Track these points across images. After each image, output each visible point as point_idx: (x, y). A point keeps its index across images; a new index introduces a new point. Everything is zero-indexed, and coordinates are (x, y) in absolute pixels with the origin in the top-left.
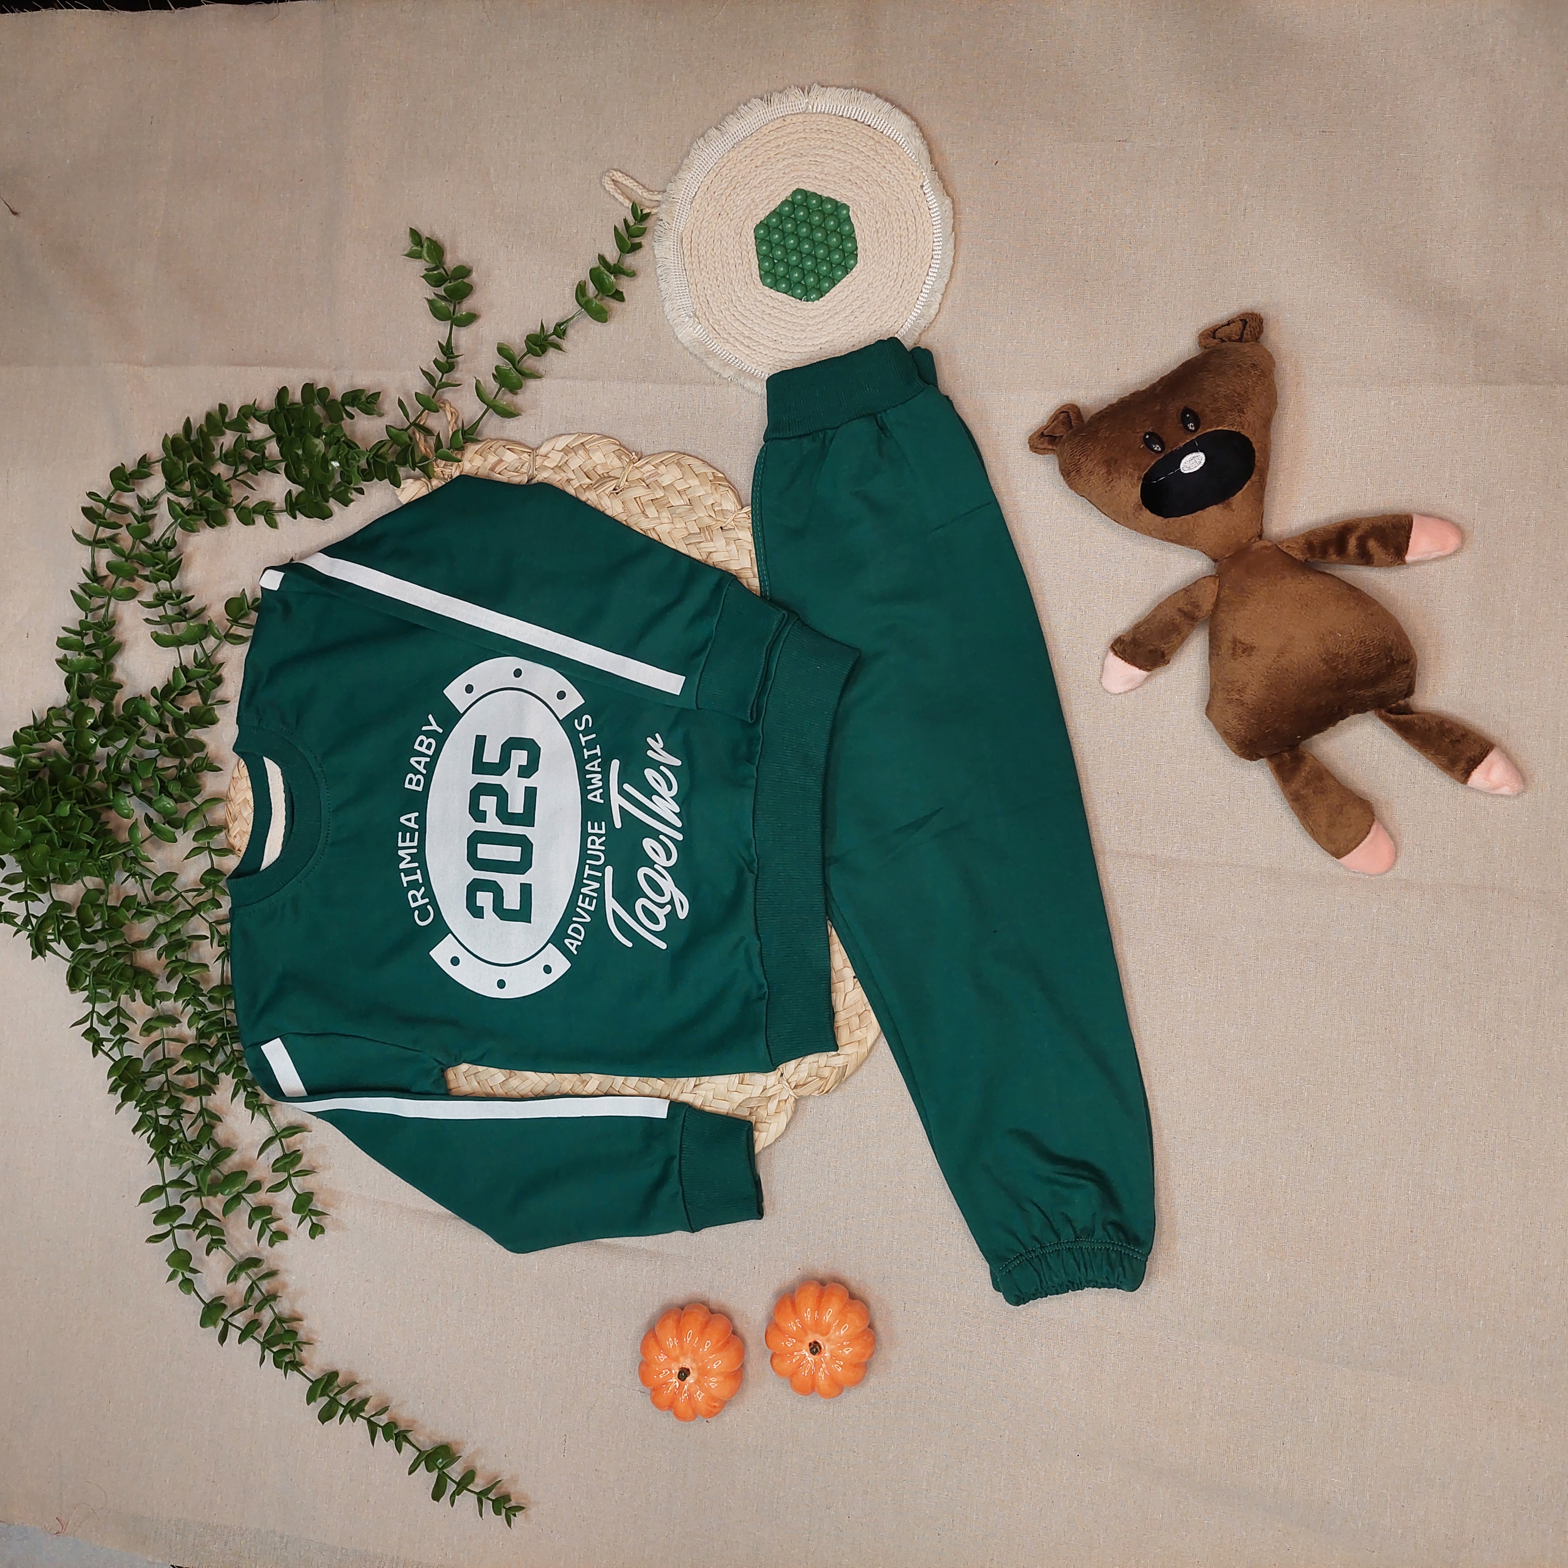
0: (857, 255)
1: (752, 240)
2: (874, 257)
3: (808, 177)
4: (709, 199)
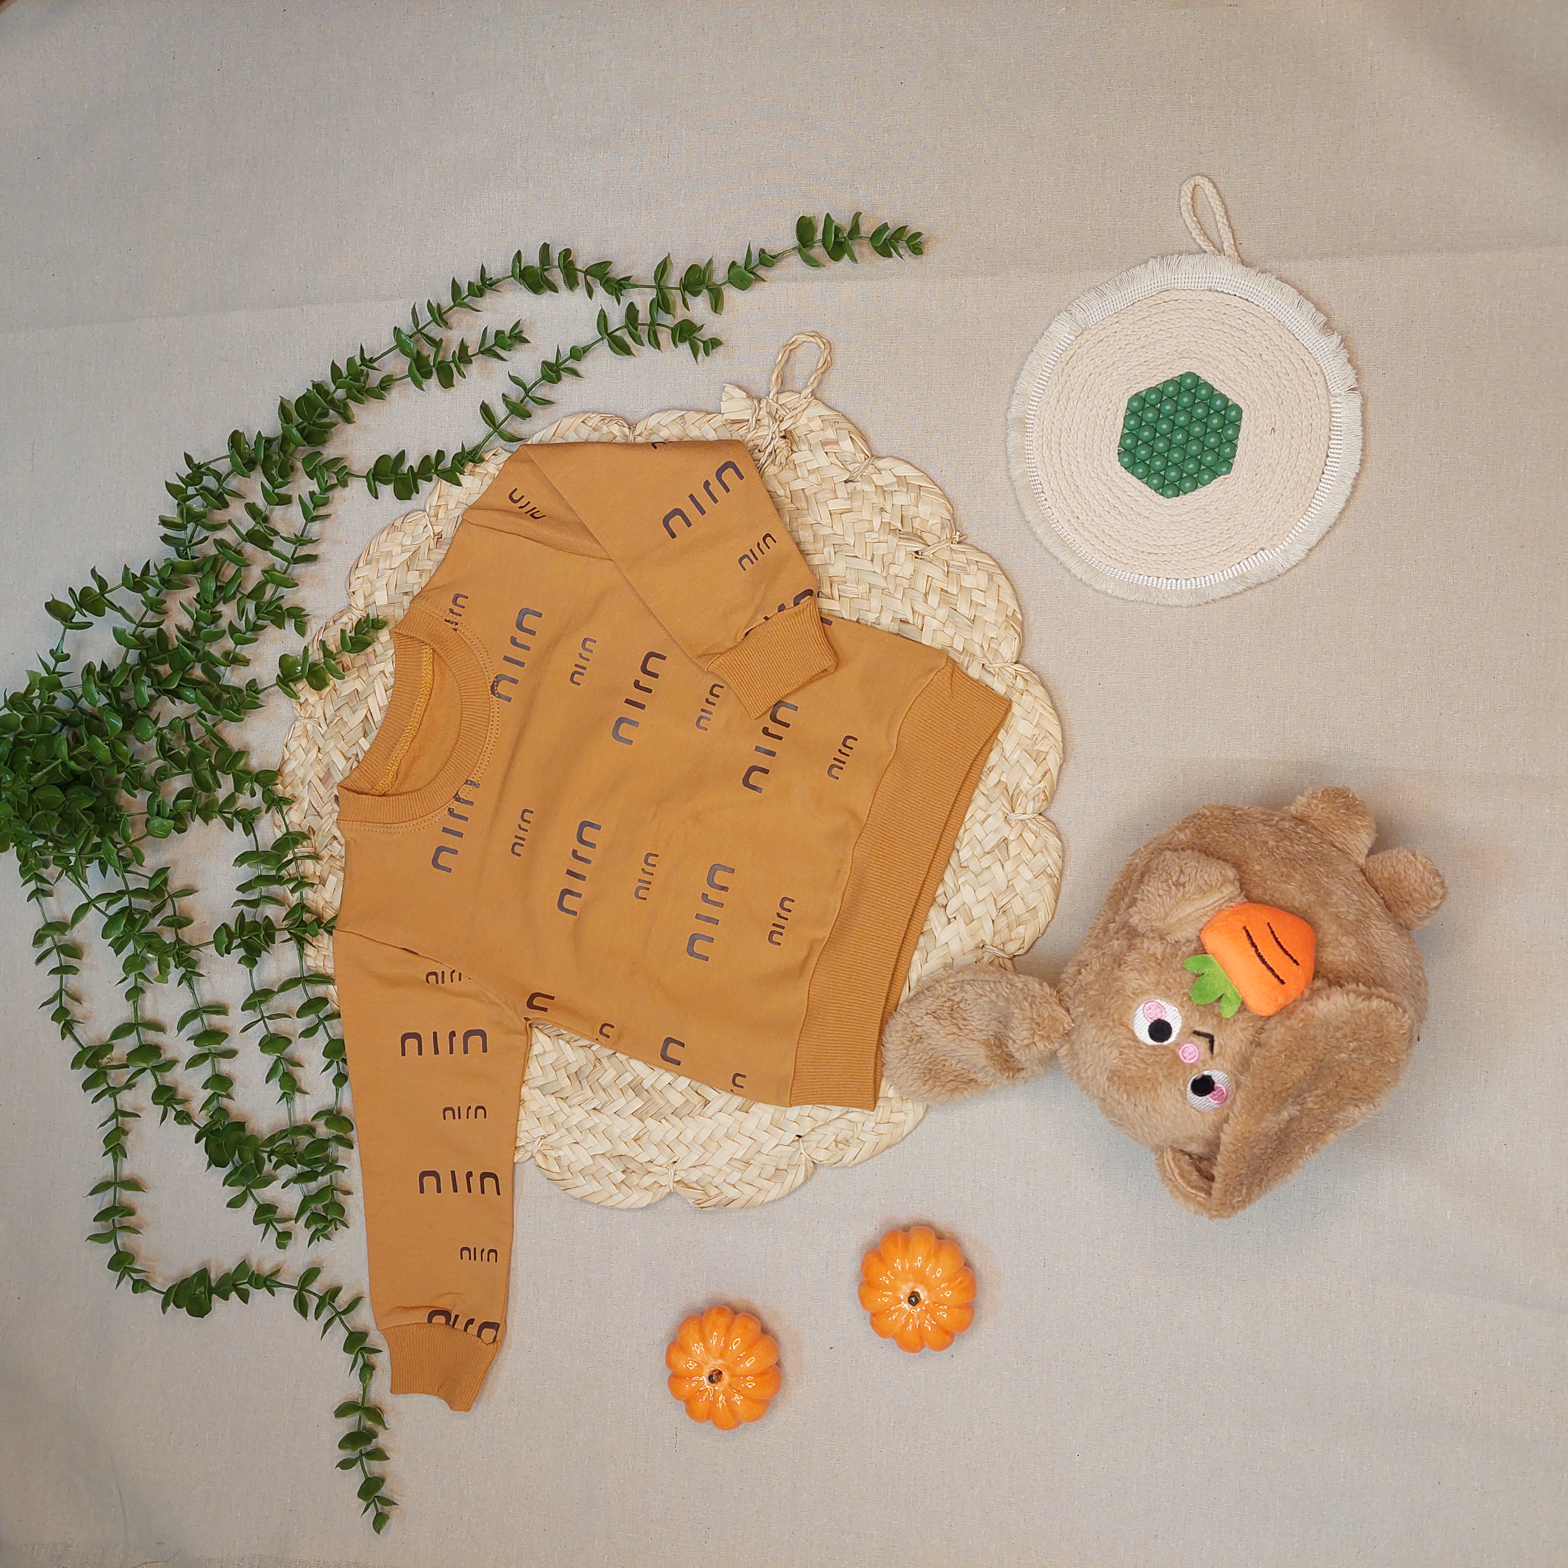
0: (1178, 496)
1: (1178, 372)
2: (1177, 515)
3: (1256, 418)
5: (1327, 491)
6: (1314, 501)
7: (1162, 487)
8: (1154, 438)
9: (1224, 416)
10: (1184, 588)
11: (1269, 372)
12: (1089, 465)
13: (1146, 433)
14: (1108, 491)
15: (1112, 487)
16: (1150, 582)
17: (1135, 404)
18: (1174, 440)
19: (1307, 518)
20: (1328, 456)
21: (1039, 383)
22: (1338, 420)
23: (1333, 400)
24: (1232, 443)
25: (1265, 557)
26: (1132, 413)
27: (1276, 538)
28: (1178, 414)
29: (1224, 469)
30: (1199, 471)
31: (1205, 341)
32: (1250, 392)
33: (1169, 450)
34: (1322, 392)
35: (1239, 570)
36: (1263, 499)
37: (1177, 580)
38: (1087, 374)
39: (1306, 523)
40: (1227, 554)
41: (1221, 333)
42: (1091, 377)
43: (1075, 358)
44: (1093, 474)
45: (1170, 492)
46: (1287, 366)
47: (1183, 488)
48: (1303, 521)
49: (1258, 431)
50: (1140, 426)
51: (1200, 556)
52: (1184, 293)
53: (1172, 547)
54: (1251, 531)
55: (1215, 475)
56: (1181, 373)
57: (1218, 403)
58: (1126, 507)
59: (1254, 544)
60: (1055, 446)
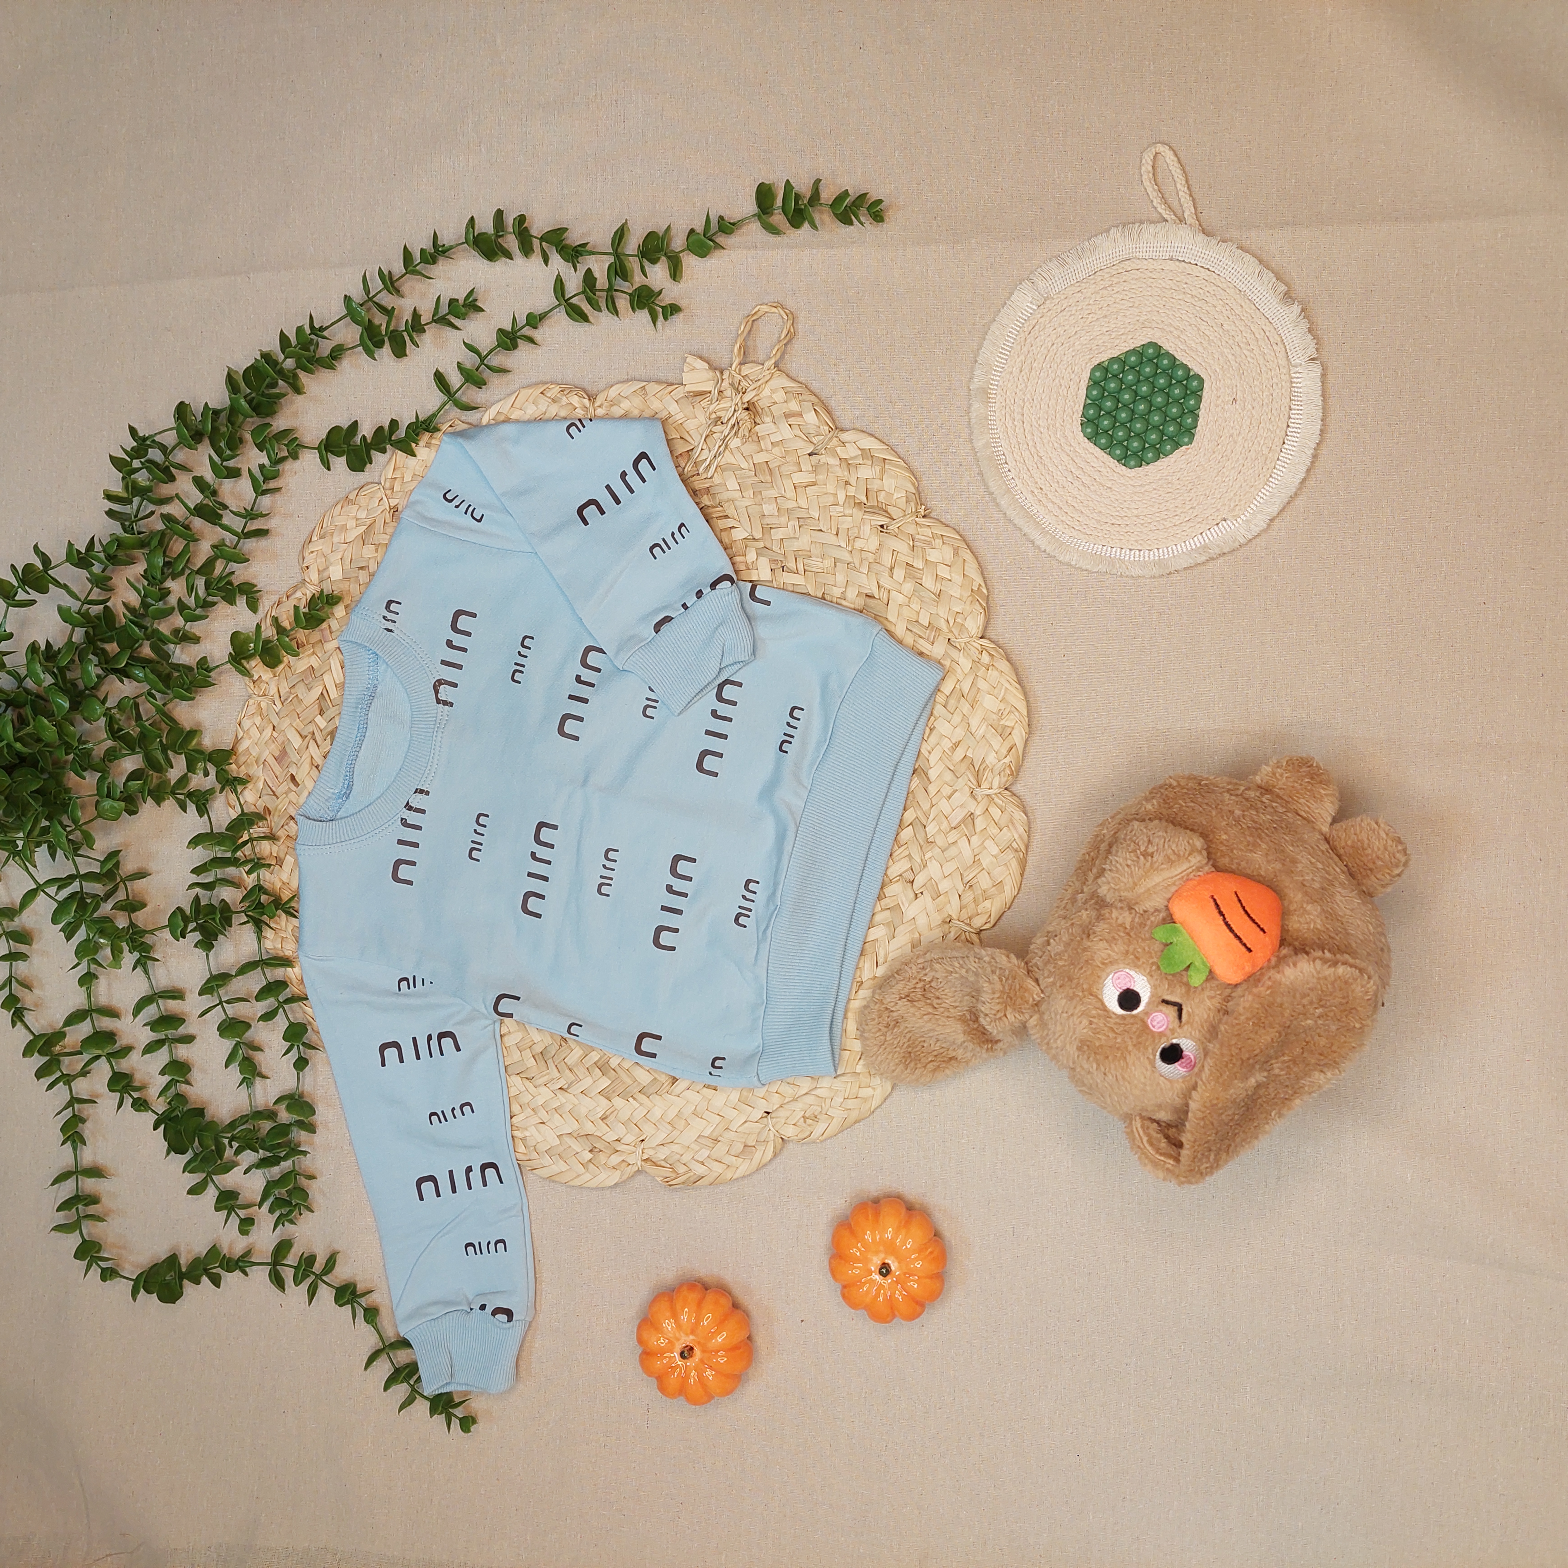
1: (1139, 342)
2: (1140, 485)
3: (1218, 388)
5: (1288, 462)
6: (1275, 471)
7: (1125, 458)
8: (1117, 408)
9: (1186, 387)
10: (1147, 559)
11: (1231, 342)
12: (1052, 435)
13: (1109, 404)
14: (1071, 462)
15: (1075, 458)
16: (1113, 553)
17: (1098, 374)
18: (1136, 410)
19: (1267, 488)
20: (1288, 426)
21: (1001, 353)
22: (1299, 390)
23: (1293, 370)
24: (1194, 413)
25: (1227, 527)
26: (1095, 383)
27: (1238, 508)
28: (1139, 385)
29: (1186, 440)
30: (1161, 441)
31: (1167, 311)
32: (1212, 362)
33: (1131, 421)
34: (1283, 362)
35: (1202, 540)
36: (1225, 470)
37: (1140, 550)
38: (1050, 345)
39: (1268, 494)
40: (1190, 524)
41: (1181, 302)
42: (1054, 347)
43: (1037, 327)
44: (1056, 445)
45: (1132, 463)
46: (1248, 336)
47: (1145, 459)
48: (1265, 492)
49: (1219, 402)
50: (1103, 396)
51: (1163, 527)
52: (1145, 262)
53: (1135, 518)
54: (1213, 501)
55: (1177, 445)
56: (1143, 343)
57: (1180, 373)
58: (1089, 478)
59: (1216, 514)
60: (1018, 417)
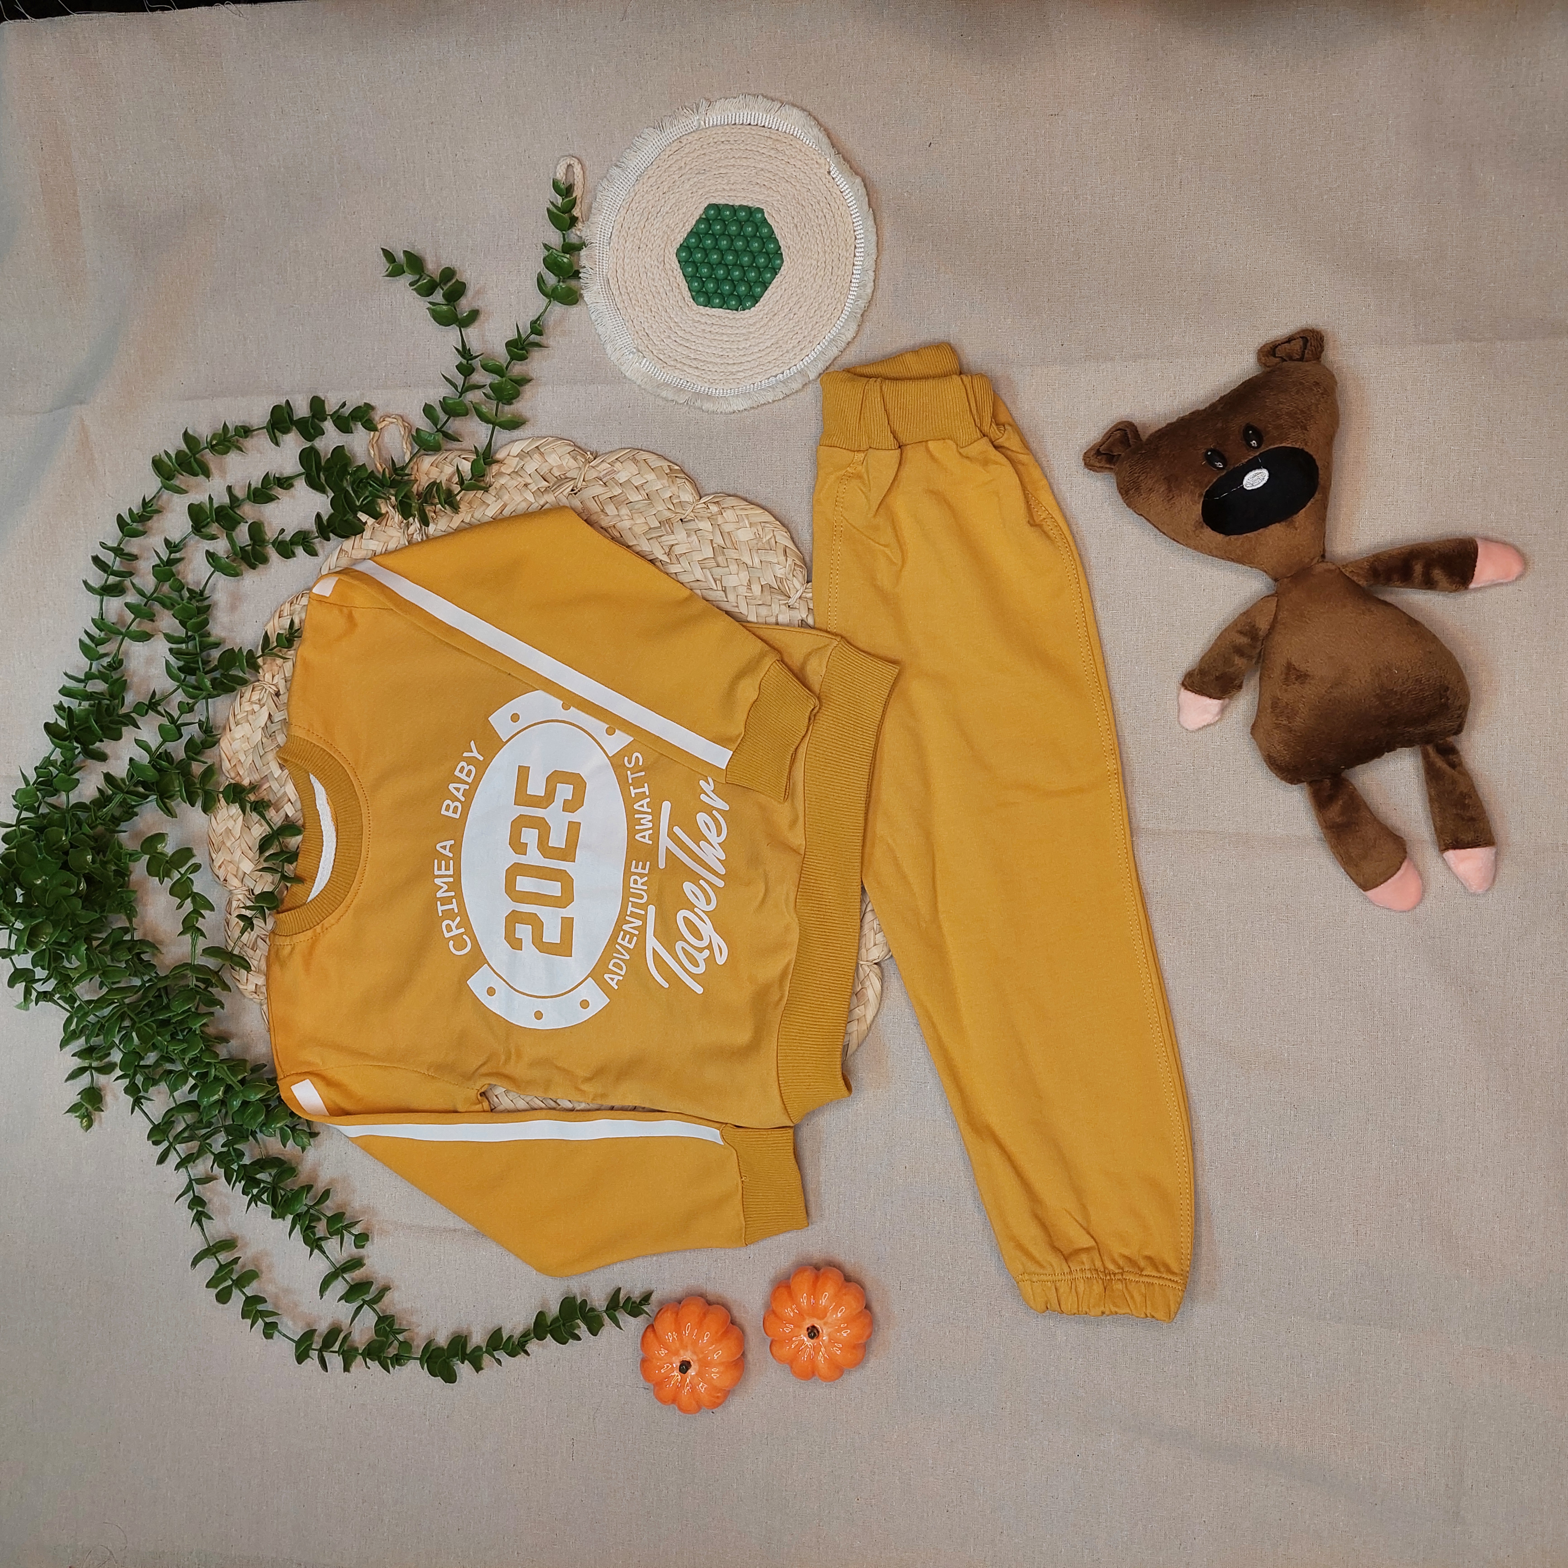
0: (782, 254)
1: (676, 265)
2: (798, 252)
3: (716, 190)
4: (626, 235)
7: (774, 268)
8: (731, 280)
9: (715, 220)
10: (863, 241)
11: (678, 184)
12: (753, 335)
13: (727, 288)
14: (777, 316)
15: (773, 313)
17: (702, 299)
24: (736, 210)
26: (709, 301)
28: (712, 262)
29: (760, 214)
30: (760, 237)
32: (694, 198)
33: (742, 266)
35: (847, 191)
40: (833, 204)
44: (761, 331)
45: (778, 261)
46: (673, 169)
47: (775, 250)
50: (720, 293)
55: (764, 222)
56: (677, 262)
57: (702, 227)
60: (736, 368)
